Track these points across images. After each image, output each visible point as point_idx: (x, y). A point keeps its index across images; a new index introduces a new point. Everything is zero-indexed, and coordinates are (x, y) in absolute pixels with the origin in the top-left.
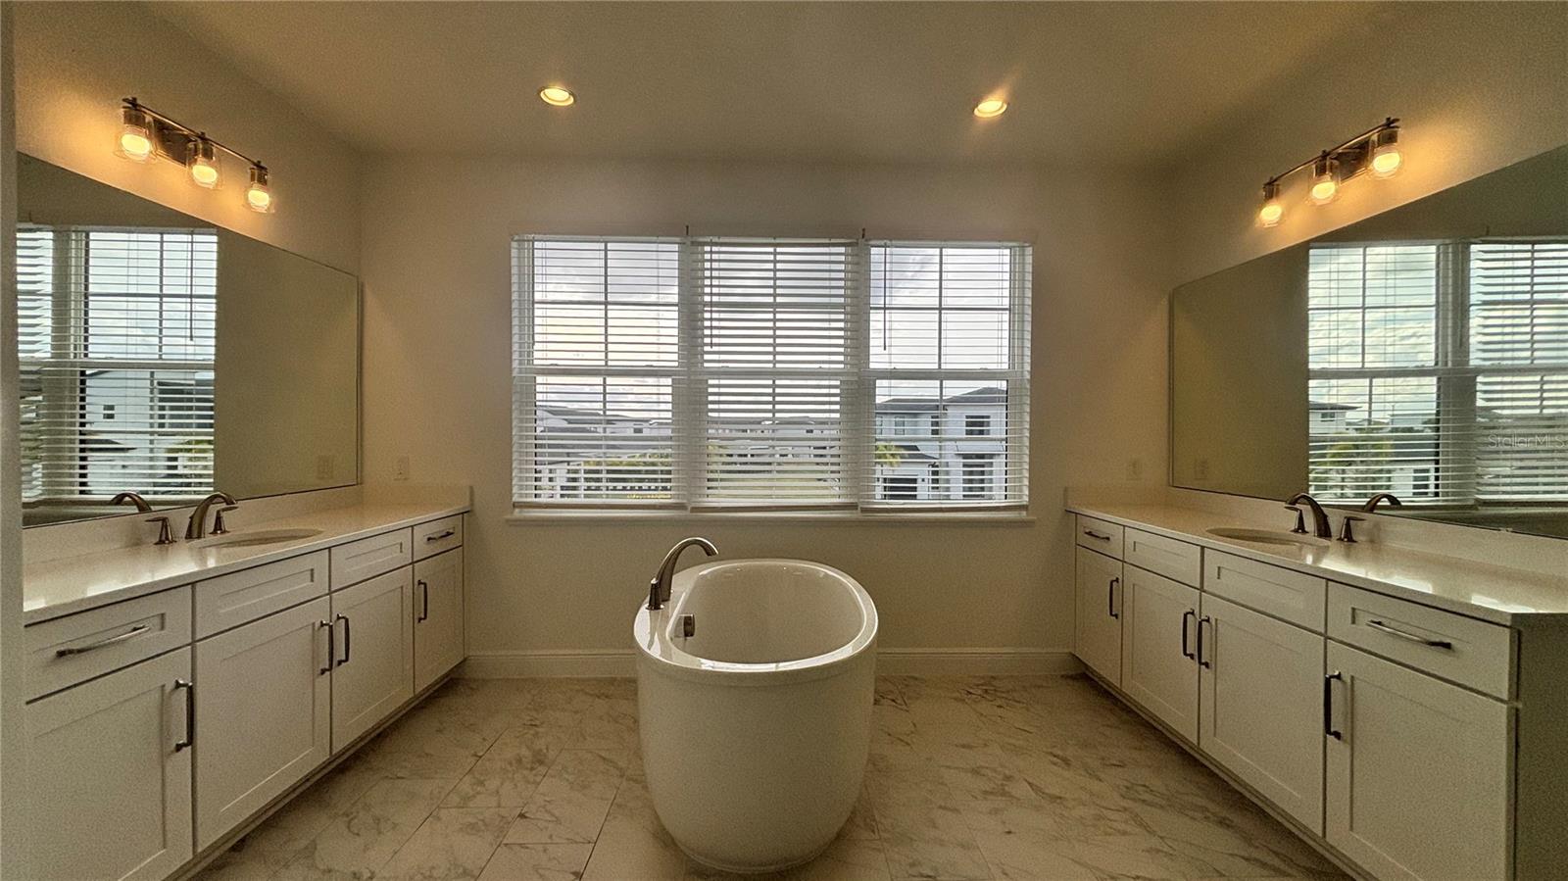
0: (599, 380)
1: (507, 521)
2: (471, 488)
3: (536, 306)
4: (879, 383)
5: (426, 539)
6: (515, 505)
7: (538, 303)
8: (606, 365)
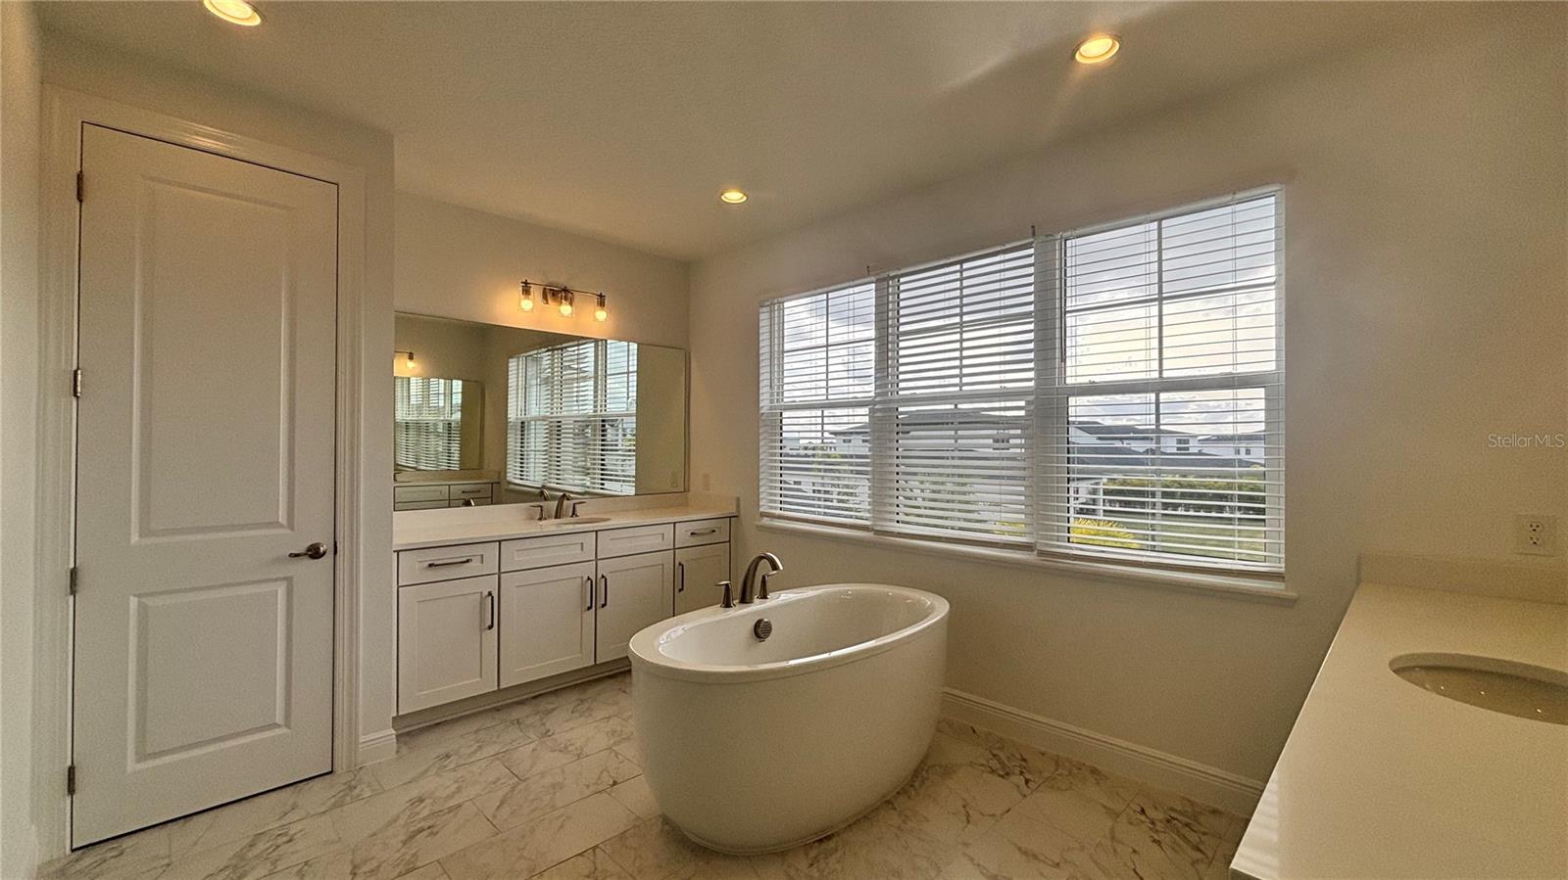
0: (819, 413)
1: (757, 527)
2: (738, 499)
3: (785, 354)
4: (1072, 400)
5: (689, 533)
6: (764, 515)
7: (787, 352)
8: (827, 399)
